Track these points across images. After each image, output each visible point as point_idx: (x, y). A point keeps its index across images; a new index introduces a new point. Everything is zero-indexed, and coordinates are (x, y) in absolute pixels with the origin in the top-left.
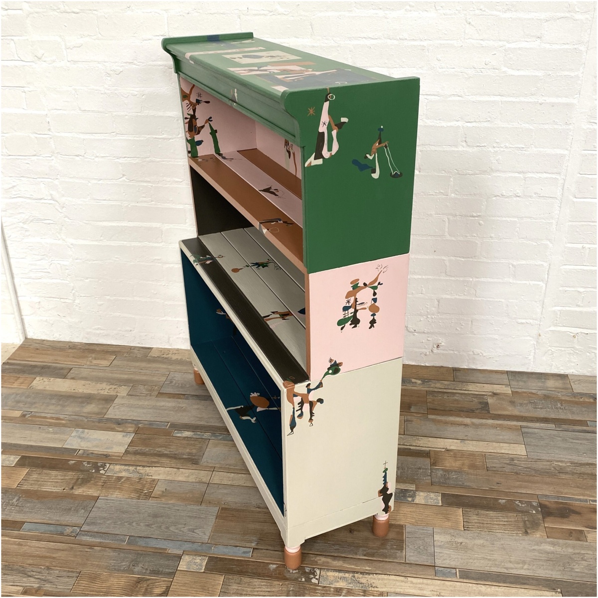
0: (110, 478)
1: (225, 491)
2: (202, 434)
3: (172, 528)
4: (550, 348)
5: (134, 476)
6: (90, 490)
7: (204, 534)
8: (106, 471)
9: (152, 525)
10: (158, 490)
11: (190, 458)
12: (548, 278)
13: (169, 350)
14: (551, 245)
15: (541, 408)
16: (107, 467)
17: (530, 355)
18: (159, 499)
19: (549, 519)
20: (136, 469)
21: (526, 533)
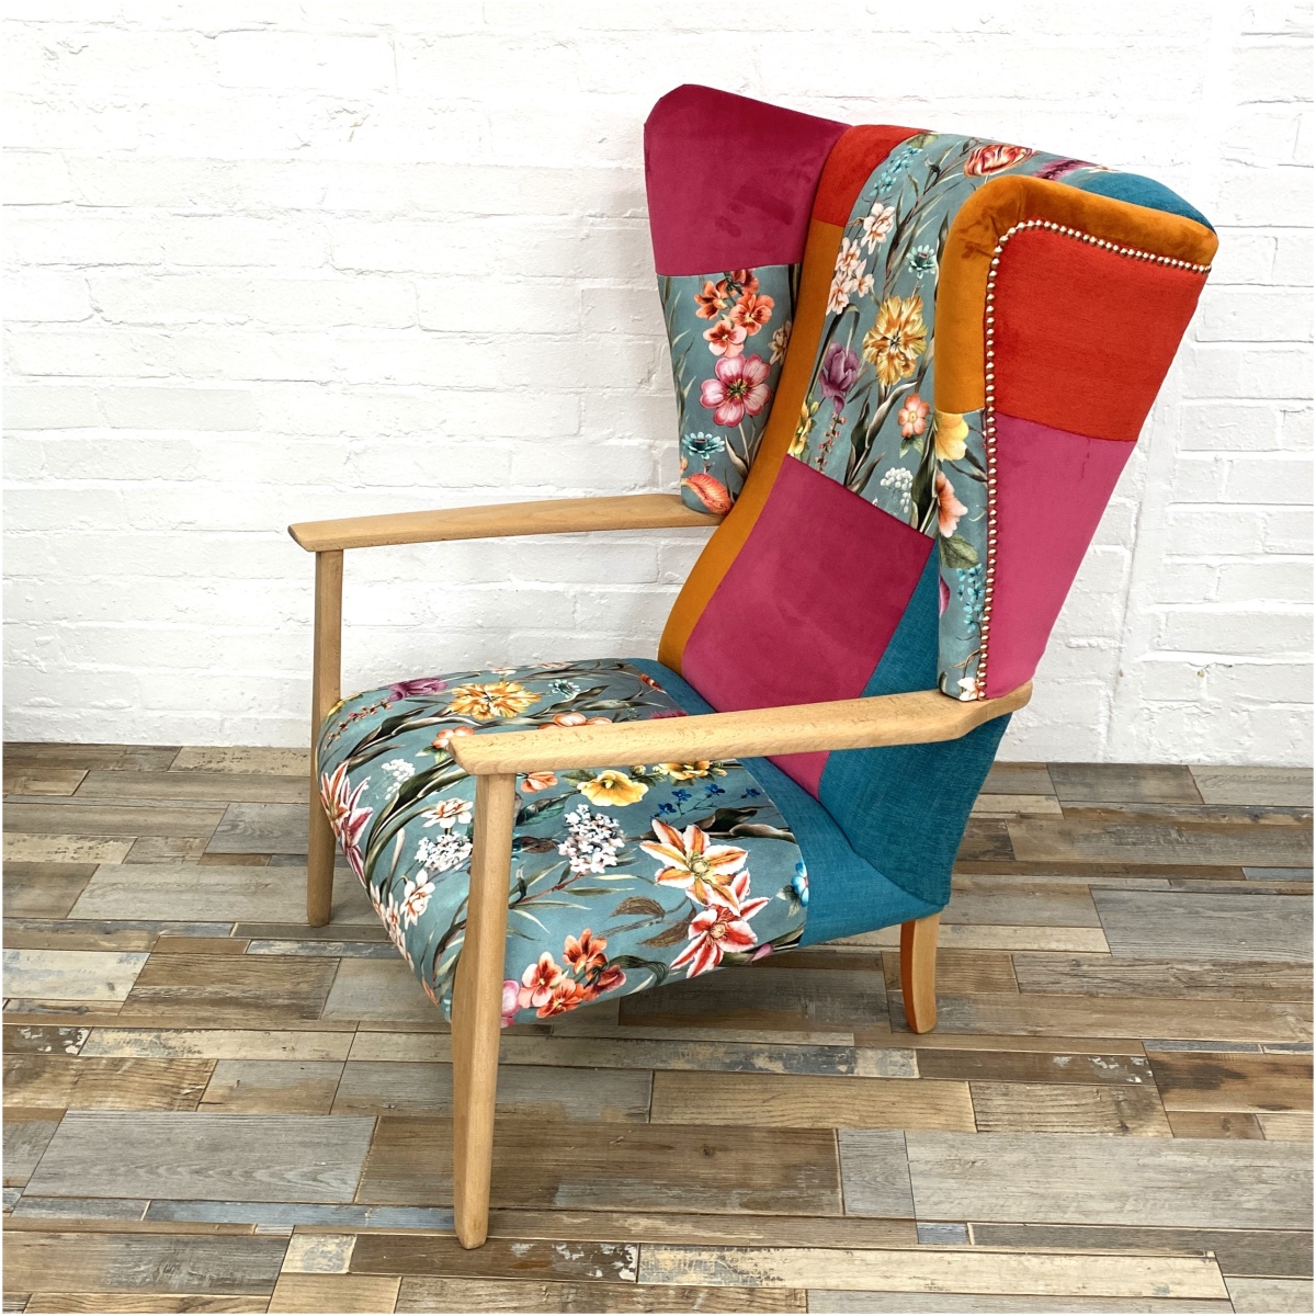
0: (92, 1064)
1: (390, 1078)
2: (322, 945)
3: (261, 1175)
4: (1144, 704)
5: (156, 1056)
6: (43, 1096)
7: (344, 1184)
8: (81, 1048)
9: (208, 1169)
10: (217, 1086)
11: (294, 1004)
12: (1137, 536)
13: (223, 751)
15: (1134, 844)
16: (84, 1037)
17: (1099, 723)
18: (222, 1107)
19: (1174, 1093)
20: (158, 1037)
21: (1124, 1129)
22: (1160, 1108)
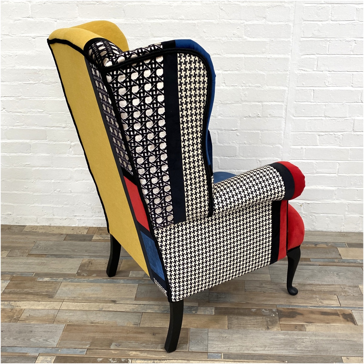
2: (57, 279)
3: (32, 340)
5: (8, 308)
7: (54, 342)
9: (18, 338)
10: (24, 316)
11: (47, 294)
13: (37, 227)
14: (281, 147)
18: (24, 322)
19: (283, 319)
20: (9, 303)
21: (268, 328)
22: (279, 323)
